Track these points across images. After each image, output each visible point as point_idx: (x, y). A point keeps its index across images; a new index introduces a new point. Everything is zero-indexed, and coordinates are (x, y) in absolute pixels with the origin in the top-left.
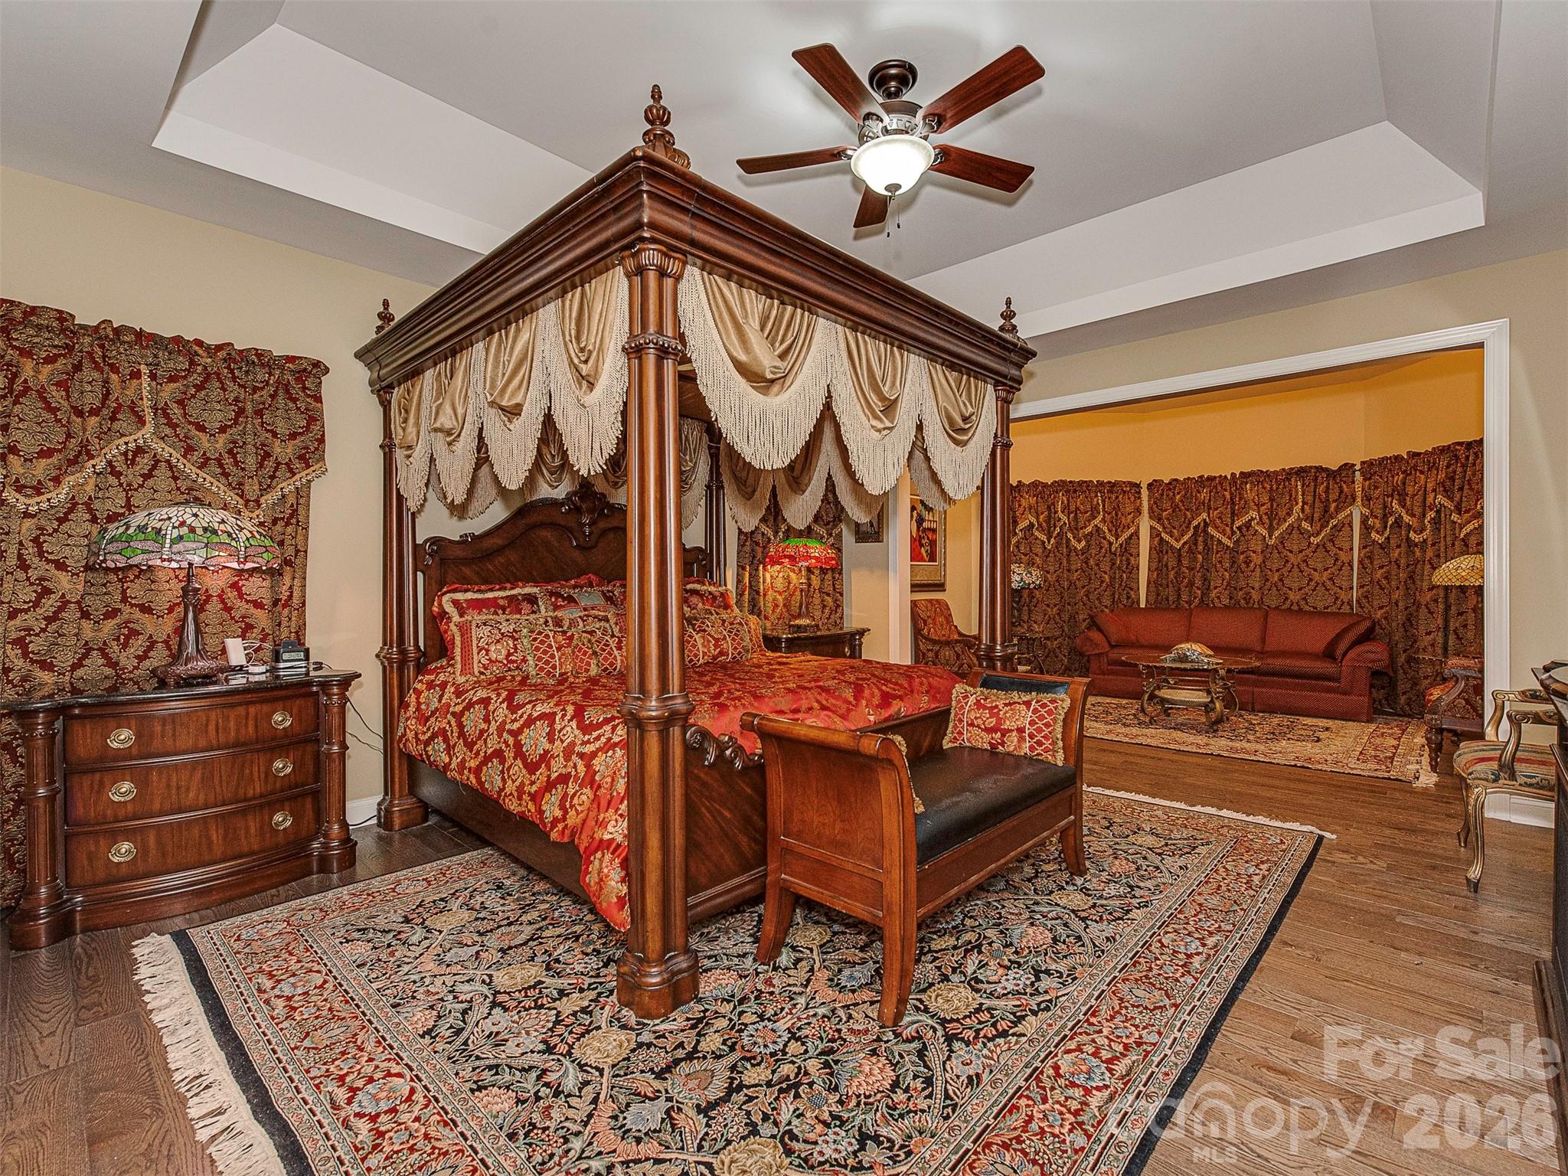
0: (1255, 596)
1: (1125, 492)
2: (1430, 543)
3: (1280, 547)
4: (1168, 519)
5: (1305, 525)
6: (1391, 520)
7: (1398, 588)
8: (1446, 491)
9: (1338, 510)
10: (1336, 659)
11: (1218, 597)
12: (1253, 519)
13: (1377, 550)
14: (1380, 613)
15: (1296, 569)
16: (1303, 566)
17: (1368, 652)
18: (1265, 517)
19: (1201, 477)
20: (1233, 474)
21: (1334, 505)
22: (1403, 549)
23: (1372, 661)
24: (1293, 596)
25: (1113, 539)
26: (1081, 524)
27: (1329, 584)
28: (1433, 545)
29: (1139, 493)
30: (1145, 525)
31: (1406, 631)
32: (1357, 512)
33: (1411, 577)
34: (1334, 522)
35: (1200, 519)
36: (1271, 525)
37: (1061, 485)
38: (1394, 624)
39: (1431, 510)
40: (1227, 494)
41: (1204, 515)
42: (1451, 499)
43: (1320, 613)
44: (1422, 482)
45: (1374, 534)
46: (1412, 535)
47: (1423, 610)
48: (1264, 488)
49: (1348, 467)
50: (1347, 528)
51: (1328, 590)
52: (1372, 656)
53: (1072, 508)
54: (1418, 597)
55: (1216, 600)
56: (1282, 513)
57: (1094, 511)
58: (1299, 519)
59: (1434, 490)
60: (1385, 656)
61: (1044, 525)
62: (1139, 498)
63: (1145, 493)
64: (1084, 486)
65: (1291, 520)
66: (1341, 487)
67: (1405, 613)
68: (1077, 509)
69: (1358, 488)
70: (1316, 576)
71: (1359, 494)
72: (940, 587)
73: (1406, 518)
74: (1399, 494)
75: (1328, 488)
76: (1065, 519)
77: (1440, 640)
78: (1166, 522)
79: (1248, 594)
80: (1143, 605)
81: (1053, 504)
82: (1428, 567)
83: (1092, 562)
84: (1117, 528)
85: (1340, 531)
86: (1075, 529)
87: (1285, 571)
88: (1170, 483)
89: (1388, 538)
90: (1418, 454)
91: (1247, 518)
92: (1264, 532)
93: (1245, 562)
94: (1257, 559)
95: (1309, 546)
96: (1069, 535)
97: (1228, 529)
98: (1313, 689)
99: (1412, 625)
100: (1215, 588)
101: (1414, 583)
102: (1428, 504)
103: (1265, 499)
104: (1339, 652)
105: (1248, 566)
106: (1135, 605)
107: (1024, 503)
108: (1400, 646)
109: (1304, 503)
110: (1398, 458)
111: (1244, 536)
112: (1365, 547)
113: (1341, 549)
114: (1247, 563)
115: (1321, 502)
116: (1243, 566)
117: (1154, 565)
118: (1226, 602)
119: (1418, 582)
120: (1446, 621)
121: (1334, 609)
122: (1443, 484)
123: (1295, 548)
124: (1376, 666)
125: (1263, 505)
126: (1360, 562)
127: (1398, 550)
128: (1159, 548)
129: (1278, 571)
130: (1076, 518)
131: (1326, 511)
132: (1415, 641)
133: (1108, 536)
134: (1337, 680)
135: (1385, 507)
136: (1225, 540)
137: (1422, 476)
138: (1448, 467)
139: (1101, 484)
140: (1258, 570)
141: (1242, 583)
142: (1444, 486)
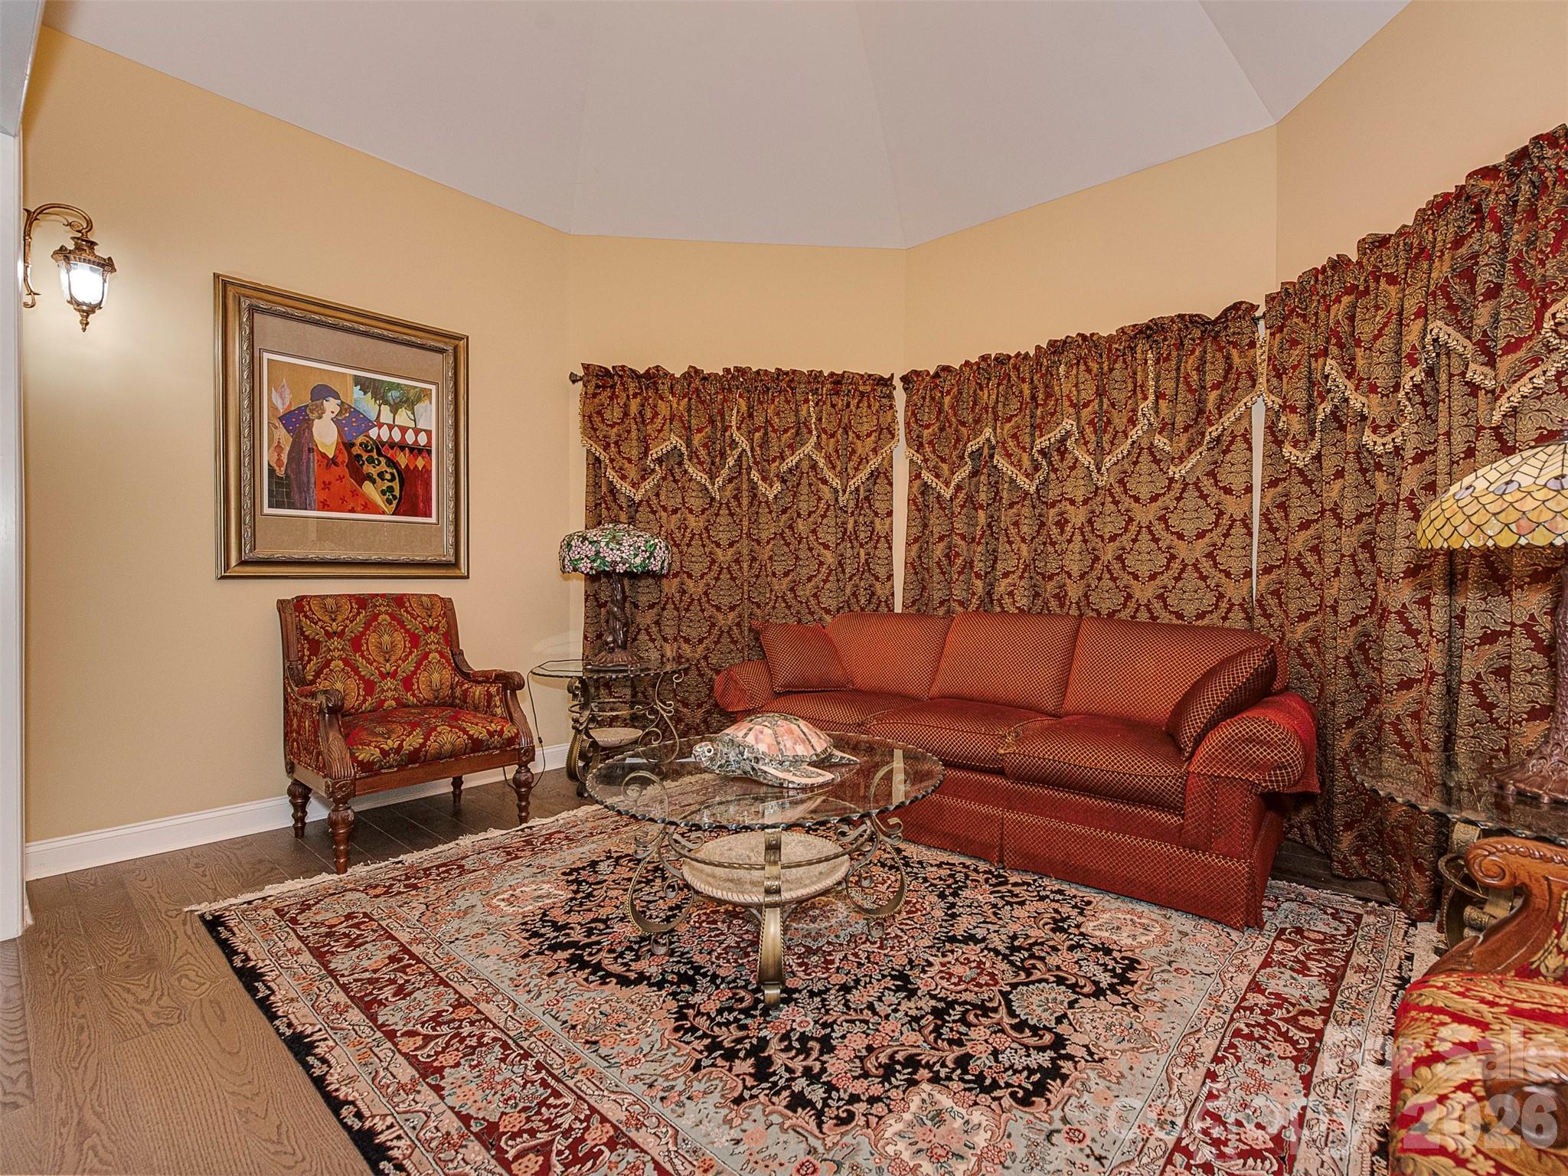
0: (1074, 592)
1: (862, 394)
2: (1409, 454)
3: (1117, 490)
4: (931, 443)
5: (1160, 441)
6: (1324, 409)
7: (1337, 572)
8: (1452, 308)
9: (1222, 407)
10: (1181, 751)
11: (1011, 594)
12: (1068, 434)
13: (1297, 487)
14: (1301, 628)
15: (1145, 536)
16: (1158, 528)
17: (1249, 740)
18: (1089, 430)
19: (984, 358)
20: (1038, 348)
21: (1213, 396)
22: (1352, 477)
23: (1256, 767)
24: (1144, 593)
25: (836, 483)
26: (774, 451)
27: (1206, 565)
28: (1419, 458)
29: (890, 397)
30: (901, 457)
31: (1354, 675)
32: (1258, 409)
33: (1365, 546)
34: (1213, 431)
35: (981, 439)
36: (1099, 445)
37: (739, 379)
38: (1329, 657)
39: (1414, 363)
40: (1026, 388)
41: (988, 432)
42: (1466, 330)
43: (1190, 628)
44: (1393, 304)
45: (1287, 450)
46: (1368, 437)
47: (1394, 625)
48: (1089, 370)
49: (1239, 311)
50: (1240, 444)
51: (1204, 578)
52: (1260, 753)
53: (759, 420)
54: (1382, 594)
55: (1007, 600)
56: (1119, 420)
57: (801, 428)
58: (1151, 430)
59: (1422, 313)
60: (1292, 752)
61: (702, 452)
62: (891, 407)
63: (900, 396)
64: (784, 382)
65: (1135, 433)
66: (1228, 358)
67: (1353, 632)
68: (768, 421)
69: (1261, 355)
70: (1182, 550)
71: (1263, 369)
72: (450, 567)
73: (1357, 401)
74: (1341, 346)
75: (1203, 361)
76: (744, 444)
77: (1436, 705)
78: (928, 449)
79: (1062, 586)
80: (898, 609)
81: (722, 413)
82: (1405, 513)
83: (802, 527)
84: (845, 458)
85: (1225, 452)
86: (763, 463)
87: (1125, 540)
88: (937, 375)
89: (1318, 458)
90: (1383, 241)
91: (1056, 434)
92: (1086, 460)
93: (1057, 523)
94: (1077, 516)
95: (1169, 488)
96: (755, 475)
97: (1025, 457)
98: (1124, 826)
99: (1367, 660)
100: (1006, 575)
101: (1373, 559)
102: (1406, 349)
103: (1088, 392)
104: (1188, 732)
105: (1062, 532)
106: (883, 609)
107: (663, 409)
108: (1341, 711)
109: (1159, 396)
110: (1339, 264)
111: (1055, 471)
112: (1273, 484)
113: (1228, 491)
114: (1061, 524)
115: (1191, 391)
116: (1055, 531)
117: (916, 531)
118: (1023, 602)
119: (1381, 556)
120: (1452, 656)
121: (1214, 619)
122: (1444, 290)
123: (1145, 493)
124: (1268, 782)
125: (1086, 405)
126: (1265, 516)
127: (1340, 482)
128: (922, 500)
129: (1113, 539)
130: (765, 443)
131: (1200, 412)
132: (1375, 700)
133: (828, 474)
134: (1176, 809)
135: (1312, 383)
136: (1022, 480)
137: (1392, 290)
138: (1458, 243)
139: (815, 377)
140: (1078, 538)
141: (1052, 567)
142: (1447, 296)
